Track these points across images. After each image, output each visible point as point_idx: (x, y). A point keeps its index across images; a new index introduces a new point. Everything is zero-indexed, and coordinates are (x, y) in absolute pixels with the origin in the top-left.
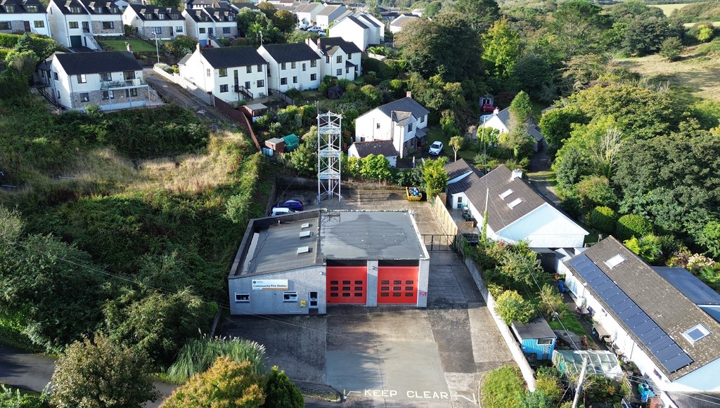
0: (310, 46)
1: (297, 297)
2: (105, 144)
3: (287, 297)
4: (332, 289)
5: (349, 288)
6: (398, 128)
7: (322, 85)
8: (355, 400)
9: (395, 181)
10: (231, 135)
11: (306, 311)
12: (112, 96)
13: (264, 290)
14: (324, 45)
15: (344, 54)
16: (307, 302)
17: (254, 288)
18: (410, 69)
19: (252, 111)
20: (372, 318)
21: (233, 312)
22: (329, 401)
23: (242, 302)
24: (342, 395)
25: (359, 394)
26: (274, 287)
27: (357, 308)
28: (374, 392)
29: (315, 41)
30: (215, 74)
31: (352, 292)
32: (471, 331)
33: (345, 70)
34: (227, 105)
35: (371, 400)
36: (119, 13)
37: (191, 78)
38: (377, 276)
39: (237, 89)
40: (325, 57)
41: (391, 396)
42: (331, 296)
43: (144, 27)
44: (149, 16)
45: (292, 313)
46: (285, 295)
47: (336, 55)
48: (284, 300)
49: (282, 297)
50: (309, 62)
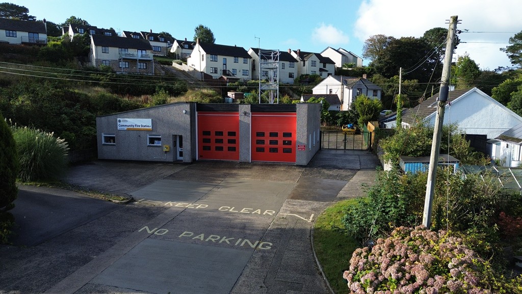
0: (291, 54)
1: (161, 142)
3: (152, 140)
4: (205, 141)
5: (222, 141)
6: (346, 91)
7: (296, 79)
8: (147, 206)
9: (334, 122)
10: (205, 91)
11: (170, 158)
12: (127, 66)
13: (128, 130)
14: (302, 55)
15: (318, 61)
16: (170, 147)
17: (119, 128)
18: (375, 73)
19: (227, 79)
20: (239, 168)
21: (100, 156)
22: (110, 201)
23: (109, 145)
24: (135, 201)
25: (158, 203)
26: (138, 127)
27: (228, 162)
28: (180, 204)
29: (295, 52)
30: (207, 58)
31: (225, 145)
32: (351, 181)
33: (318, 73)
34: (212, 77)
35: (166, 208)
36: (165, 41)
37: (193, 65)
38: (249, 124)
39: (225, 72)
40: (302, 62)
41: (197, 208)
42: (204, 149)
43: (182, 53)
44: (187, 46)
45: (156, 160)
46: (150, 138)
47: (310, 59)
48: (148, 144)
49: (147, 140)
50: (288, 63)
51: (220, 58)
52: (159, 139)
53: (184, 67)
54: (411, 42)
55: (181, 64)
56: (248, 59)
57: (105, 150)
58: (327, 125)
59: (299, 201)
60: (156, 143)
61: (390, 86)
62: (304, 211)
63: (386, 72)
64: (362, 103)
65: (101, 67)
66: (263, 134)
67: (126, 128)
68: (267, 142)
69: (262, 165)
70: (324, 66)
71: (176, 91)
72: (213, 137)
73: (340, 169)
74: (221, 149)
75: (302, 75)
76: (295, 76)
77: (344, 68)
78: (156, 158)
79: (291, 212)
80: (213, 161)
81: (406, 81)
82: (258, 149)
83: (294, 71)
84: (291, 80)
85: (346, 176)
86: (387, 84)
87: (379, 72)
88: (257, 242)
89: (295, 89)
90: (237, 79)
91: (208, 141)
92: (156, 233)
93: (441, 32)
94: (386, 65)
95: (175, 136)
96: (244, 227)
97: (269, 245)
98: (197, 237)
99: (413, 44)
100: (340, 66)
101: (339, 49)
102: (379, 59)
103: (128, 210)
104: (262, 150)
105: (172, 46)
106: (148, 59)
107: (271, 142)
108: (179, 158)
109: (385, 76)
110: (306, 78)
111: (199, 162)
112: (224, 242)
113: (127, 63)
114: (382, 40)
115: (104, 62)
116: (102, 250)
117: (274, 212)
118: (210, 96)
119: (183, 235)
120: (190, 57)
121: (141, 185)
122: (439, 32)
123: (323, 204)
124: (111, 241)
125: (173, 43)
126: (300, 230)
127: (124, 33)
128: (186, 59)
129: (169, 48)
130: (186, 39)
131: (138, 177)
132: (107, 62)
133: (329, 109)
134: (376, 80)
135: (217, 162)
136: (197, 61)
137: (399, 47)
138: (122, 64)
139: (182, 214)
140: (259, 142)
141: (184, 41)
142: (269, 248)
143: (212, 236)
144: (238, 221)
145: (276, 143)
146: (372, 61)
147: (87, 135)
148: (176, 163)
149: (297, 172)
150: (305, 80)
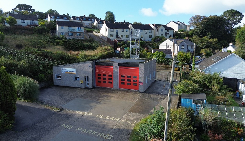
0: (151, 26)
1: (79, 79)
2: (62, 46)
3: (76, 78)
4: (99, 78)
5: (105, 79)
6: (176, 47)
7: (153, 39)
8: (68, 113)
9: (168, 63)
10: (106, 47)
11: (83, 86)
12: (72, 35)
13: (66, 73)
14: (156, 26)
15: (164, 29)
16: (83, 81)
17: (62, 72)
18: (194, 35)
19: (117, 40)
20: (112, 92)
21: (54, 84)
22: (53, 110)
23: (58, 79)
24: (63, 110)
25: (72, 112)
26: (70, 72)
27: (108, 89)
28: (81, 112)
29: (153, 25)
30: (109, 30)
31: (108, 81)
32: (161, 102)
33: (164, 35)
34: (110, 39)
35: (74, 115)
36: (91, 20)
37: (102, 33)
38: (118, 72)
39: (117, 37)
40: (156, 30)
41: (87, 115)
42: (98, 82)
43: (98, 26)
44: (101, 22)
45: (77, 87)
46: (75, 77)
47: (160, 28)
48: (74, 80)
49: (74, 78)
50: (149, 30)
51: (115, 30)
52: (79, 78)
53: (98, 34)
54: (215, 18)
55: (97, 33)
56: (129, 30)
57: (57, 82)
58: (164, 65)
59: (133, 113)
60: (78, 79)
61: (202, 43)
62: (132, 119)
63: (200, 35)
64: (180, 56)
65: (60, 36)
66: (124, 77)
67: (65, 72)
68: (126, 80)
69: (123, 91)
70: (168, 31)
71: (93, 47)
72: (102, 77)
73: (160, 94)
74: (106, 82)
75: (156, 37)
76: (153, 37)
77: (179, 32)
78: (77, 86)
79: (127, 120)
80: (102, 88)
81: (211, 39)
82: (122, 83)
83: (152, 35)
84: (150, 39)
85: (160, 99)
86: (200, 41)
87: (197, 35)
88: (107, 135)
89: (151, 45)
90: (122, 41)
91: (100, 78)
92: (67, 128)
93: (233, 12)
94: (200, 31)
95: (86, 76)
96: (104, 127)
97: (111, 137)
98: (83, 131)
99: (216, 19)
100: (177, 31)
101: (177, 22)
102: (197, 28)
103: (60, 115)
104: (123, 84)
105: (94, 22)
106: (82, 31)
107: (128, 80)
108: (87, 86)
109: (200, 37)
110: (158, 38)
111: (96, 88)
112: (93, 134)
113: (72, 34)
114: (198, 18)
115: (62, 33)
116: (45, 135)
117: (119, 119)
118: (108, 50)
119: (78, 129)
120: (101, 29)
121: (67, 101)
122: (231, 12)
123: (142, 116)
124: (49, 131)
125: (95, 20)
126: (127, 130)
127: (72, 17)
128: (100, 30)
129: (93, 23)
130: (101, 19)
131: (68, 96)
132: (63, 33)
133: (165, 57)
134: (194, 39)
135: (103, 88)
136: (104, 31)
137: (208, 21)
138: (70, 34)
139: (81, 118)
140: (122, 80)
141: (100, 20)
142: (111, 138)
143: (89, 130)
144: (102, 124)
145: (130, 80)
146: (193, 29)
147: (50, 74)
148: (86, 88)
149: (138, 96)
150: (157, 39)
